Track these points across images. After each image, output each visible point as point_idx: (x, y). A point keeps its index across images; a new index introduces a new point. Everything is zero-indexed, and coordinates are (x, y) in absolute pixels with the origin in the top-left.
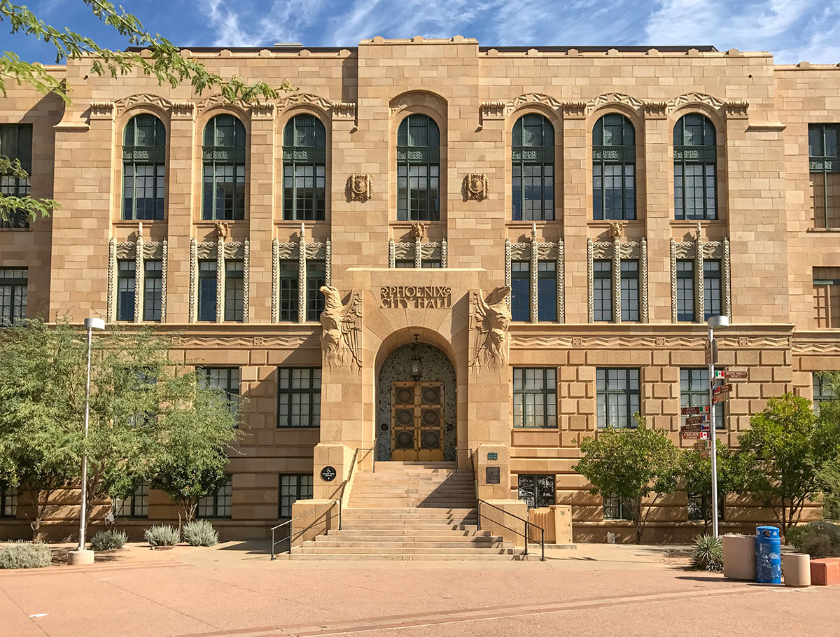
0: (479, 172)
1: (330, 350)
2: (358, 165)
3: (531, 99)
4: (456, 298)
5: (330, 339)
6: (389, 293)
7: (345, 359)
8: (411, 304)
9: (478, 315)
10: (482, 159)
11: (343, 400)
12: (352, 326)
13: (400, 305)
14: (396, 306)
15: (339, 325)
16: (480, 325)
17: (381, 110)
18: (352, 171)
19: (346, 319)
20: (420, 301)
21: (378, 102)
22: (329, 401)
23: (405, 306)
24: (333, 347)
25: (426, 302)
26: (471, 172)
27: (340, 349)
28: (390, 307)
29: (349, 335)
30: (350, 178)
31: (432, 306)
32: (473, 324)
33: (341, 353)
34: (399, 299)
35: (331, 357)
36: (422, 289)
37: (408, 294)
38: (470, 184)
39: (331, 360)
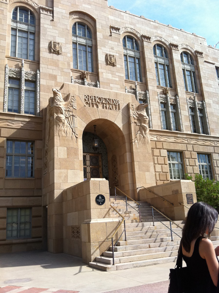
0: (111, 53)
1: (59, 126)
2: (54, 37)
3: (129, 30)
4: (123, 105)
5: (59, 119)
6: (88, 99)
7: (68, 132)
8: (100, 106)
9: (134, 116)
10: (112, 48)
11: (68, 157)
12: (71, 114)
13: (95, 106)
14: (93, 106)
15: (64, 112)
16: (136, 121)
17: (65, 15)
18: (51, 39)
19: (67, 109)
20: (105, 105)
21: (64, 11)
22: (59, 157)
23: (98, 107)
24: (61, 124)
25: (108, 106)
26: (108, 53)
27: (65, 126)
28: (90, 106)
29: (69, 118)
30: (51, 42)
31: (111, 109)
32: (133, 120)
33: (66, 129)
34: (94, 103)
35: (60, 130)
36: (106, 99)
37: (99, 101)
38: (109, 58)
39: (60, 133)
